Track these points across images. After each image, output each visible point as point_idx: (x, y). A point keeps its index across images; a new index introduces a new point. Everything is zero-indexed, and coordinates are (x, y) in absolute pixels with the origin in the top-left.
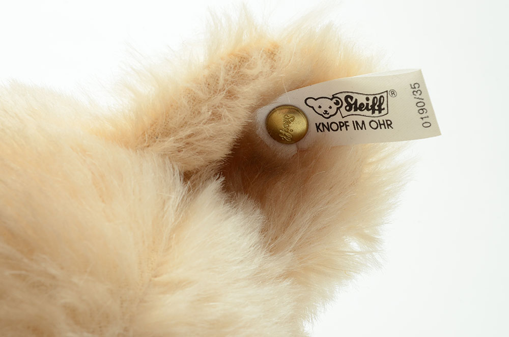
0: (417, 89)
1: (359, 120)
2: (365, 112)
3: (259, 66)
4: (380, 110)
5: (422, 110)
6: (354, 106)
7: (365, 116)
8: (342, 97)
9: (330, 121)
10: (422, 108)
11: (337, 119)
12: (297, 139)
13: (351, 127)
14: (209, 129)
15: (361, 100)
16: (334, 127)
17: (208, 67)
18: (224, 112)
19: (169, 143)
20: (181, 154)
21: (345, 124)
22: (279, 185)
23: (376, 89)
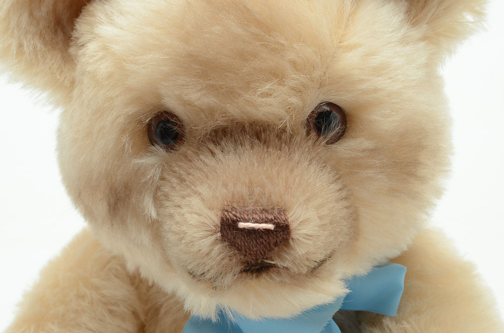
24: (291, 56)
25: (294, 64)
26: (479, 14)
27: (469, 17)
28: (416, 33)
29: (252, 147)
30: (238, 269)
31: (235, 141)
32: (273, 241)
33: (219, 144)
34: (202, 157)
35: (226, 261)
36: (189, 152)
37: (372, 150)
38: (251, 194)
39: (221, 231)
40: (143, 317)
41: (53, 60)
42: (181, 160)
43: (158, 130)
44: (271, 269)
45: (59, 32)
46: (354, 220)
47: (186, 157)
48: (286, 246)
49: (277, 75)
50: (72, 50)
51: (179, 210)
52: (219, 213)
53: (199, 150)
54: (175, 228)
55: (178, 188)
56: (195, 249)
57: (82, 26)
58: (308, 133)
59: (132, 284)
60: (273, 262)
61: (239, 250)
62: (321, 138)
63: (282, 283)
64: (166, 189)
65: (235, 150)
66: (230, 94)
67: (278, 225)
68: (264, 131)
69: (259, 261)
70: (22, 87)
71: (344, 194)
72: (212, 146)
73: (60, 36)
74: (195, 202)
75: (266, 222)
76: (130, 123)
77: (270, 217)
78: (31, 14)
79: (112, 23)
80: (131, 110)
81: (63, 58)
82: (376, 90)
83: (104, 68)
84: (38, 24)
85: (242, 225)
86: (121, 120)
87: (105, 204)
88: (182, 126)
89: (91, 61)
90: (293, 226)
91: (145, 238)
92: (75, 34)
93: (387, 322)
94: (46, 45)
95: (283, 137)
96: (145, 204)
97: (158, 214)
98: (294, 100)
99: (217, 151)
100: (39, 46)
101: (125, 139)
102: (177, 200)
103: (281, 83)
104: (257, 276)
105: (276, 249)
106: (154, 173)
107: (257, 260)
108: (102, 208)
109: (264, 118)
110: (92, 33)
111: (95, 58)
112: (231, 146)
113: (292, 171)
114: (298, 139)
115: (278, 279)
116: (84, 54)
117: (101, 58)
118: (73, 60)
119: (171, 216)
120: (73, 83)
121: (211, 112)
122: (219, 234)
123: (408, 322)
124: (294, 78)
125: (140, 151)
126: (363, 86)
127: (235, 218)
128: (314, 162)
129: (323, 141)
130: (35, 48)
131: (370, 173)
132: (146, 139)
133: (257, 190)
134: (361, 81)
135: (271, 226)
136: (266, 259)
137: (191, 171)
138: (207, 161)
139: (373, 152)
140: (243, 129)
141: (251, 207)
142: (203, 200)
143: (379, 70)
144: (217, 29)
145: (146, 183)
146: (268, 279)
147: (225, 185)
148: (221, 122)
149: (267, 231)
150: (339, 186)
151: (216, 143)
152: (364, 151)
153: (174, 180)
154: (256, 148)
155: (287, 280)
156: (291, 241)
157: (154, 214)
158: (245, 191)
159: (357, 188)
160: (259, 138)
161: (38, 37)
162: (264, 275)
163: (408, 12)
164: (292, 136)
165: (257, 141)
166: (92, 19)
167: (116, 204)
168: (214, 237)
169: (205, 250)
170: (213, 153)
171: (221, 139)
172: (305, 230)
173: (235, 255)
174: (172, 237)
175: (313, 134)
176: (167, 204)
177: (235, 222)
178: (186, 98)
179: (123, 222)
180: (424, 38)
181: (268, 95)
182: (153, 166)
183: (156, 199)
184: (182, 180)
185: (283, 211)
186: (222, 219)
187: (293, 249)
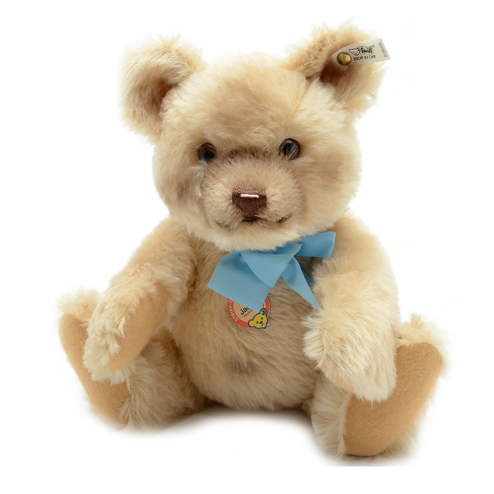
0: (381, 44)
1: (366, 55)
2: (367, 53)
3: (329, 41)
4: (371, 52)
5: (383, 51)
6: (364, 51)
7: (367, 54)
8: (360, 48)
9: (357, 57)
10: (383, 50)
11: (360, 56)
12: (348, 63)
13: (364, 58)
14: (314, 62)
15: (366, 49)
16: (359, 58)
17: (314, 42)
18: (318, 56)
19: (302, 67)
20: (306, 71)
21: (362, 57)
22: (341, 79)
23: (369, 45)
24: (270, 113)
25: (271, 117)
26: (374, 96)
27: (369, 98)
28: (340, 105)
29: (250, 159)
30: (241, 219)
31: (242, 157)
32: (258, 204)
33: (234, 158)
34: (225, 165)
35: (235, 215)
36: (218, 162)
37: (313, 163)
38: (248, 181)
39: (232, 199)
40: (196, 263)
41: (151, 119)
42: (214, 167)
43: (203, 153)
44: (258, 221)
45: (154, 105)
46: (304, 200)
47: (217, 165)
48: (265, 207)
49: (263, 123)
50: (161, 114)
51: (212, 191)
52: (232, 190)
53: (223, 161)
54: (210, 200)
55: (212, 180)
56: (219, 209)
57: (166, 101)
58: (279, 154)
59: (191, 246)
60: (259, 216)
61: (242, 209)
62: (286, 156)
63: (264, 227)
64: (206, 182)
65: (241, 161)
66: (239, 132)
67: (260, 196)
68: (257, 152)
69: (252, 215)
70: (135, 133)
71: (298, 185)
72: (230, 159)
73: (155, 107)
74: (220, 185)
75: (254, 194)
76: (189, 148)
77: (257, 192)
78: (140, 96)
79: (181, 99)
80: (190, 142)
81: (156, 118)
82: (315, 132)
83: (176, 121)
84: (144, 100)
85: (242, 195)
86: (184, 147)
87: (176, 193)
88: (215, 150)
89: (170, 117)
90: (268, 196)
91: (196, 209)
92: (162, 105)
93: (324, 261)
94: (147, 111)
95: (266, 155)
96: (196, 190)
97: (202, 195)
98: (271, 135)
99: (232, 162)
100: (144, 112)
101: (186, 156)
102: (211, 186)
103: (265, 127)
104: (251, 224)
105: (260, 209)
106: (200, 174)
107: (250, 214)
108: (174, 196)
109: (256, 145)
110: (171, 104)
111: (173, 116)
112: (239, 159)
113: (269, 171)
114: (274, 156)
115: (261, 225)
116: (167, 115)
117: (176, 116)
118: (161, 119)
119: (209, 194)
120: (161, 130)
121: (229, 142)
122: (232, 200)
123: (335, 260)
124: (272, 124)
125: (194, 163)
126: (309, 130)
127: (239, 192)
128: (282, 168)
129: (287, 158)
130: (142, 113)
131: (312, 175)
132: (197, 157)
133: (251, 179)
134: (307, 127)
135: (257, 196)
136: (255, 214)
137: (219, 171)
138: (227, 166)
139: (314, 164)
140: (246, 150)
141: (247, 188)
142: (224, 184)
143: (317, 122)
144: (233, 100)
145: (196, 179)
146: (256, 225)
147: (235, 177)
148: (234, 147)
149: (255, 198)
150: (295, 181)
151: (232, 158)
152: (309, 163)
153: (211, 177)
154: (252, 160)
155: (266, 226)
156: (267, 204)
157: (200, 195)
158: (245, 179)
159: (305, 183)
160: (254, 155)
161: (143, 107)
162: (254, 223)
163: (336, 94)
164: (270, 154)
165: (252, 156)
166: (171, 97)
167: (181, 192)
168: (228, 202)
169: (224, 208)
170: (230, 163)
171: (235, 156)
172: (275, 198)
173: (239, 212)
174: (209, 205)
175: (282, 154)
176: (207, 189)
177: (239, 194)
178: (217, 134)
179: (185, 201)
180: (344, 108)
181: (258, 133)
182: (200, 170)
183: (201, 188)
184: (214, 176)
185: (264, 189)
186: (233, 193)
187: (268, 208)
